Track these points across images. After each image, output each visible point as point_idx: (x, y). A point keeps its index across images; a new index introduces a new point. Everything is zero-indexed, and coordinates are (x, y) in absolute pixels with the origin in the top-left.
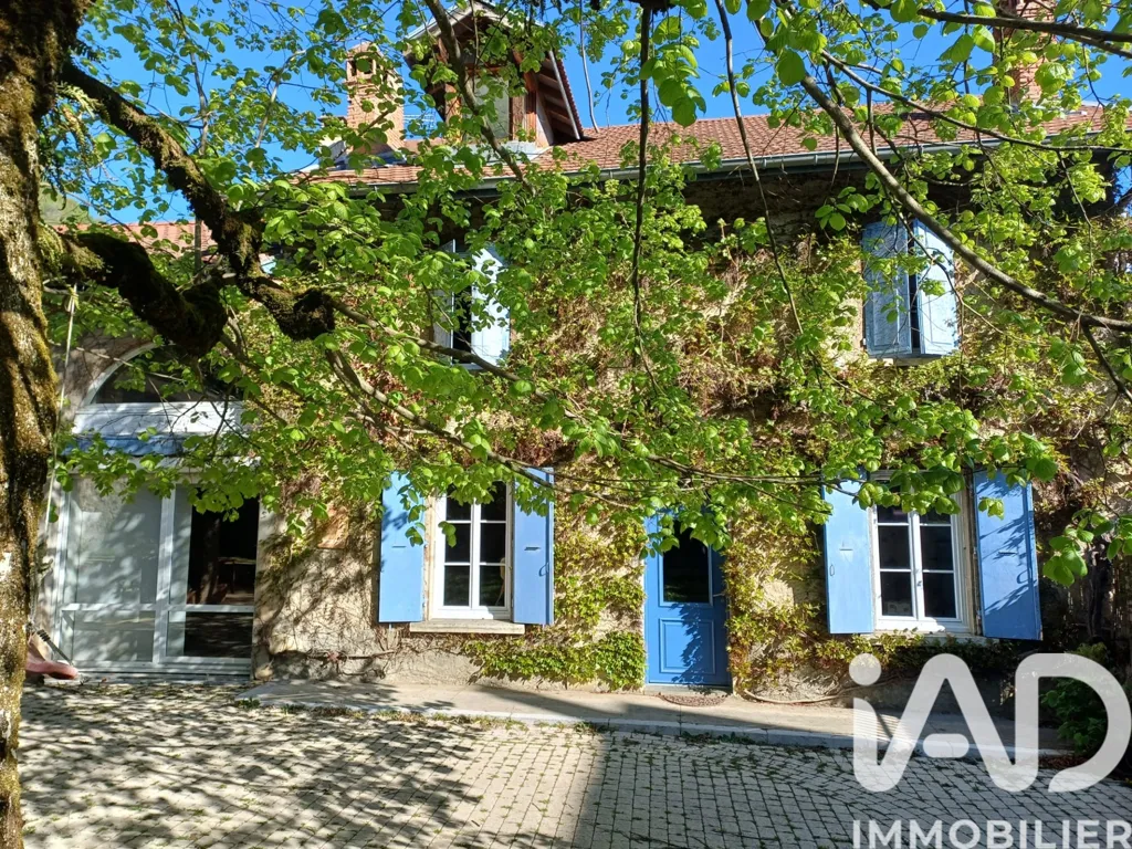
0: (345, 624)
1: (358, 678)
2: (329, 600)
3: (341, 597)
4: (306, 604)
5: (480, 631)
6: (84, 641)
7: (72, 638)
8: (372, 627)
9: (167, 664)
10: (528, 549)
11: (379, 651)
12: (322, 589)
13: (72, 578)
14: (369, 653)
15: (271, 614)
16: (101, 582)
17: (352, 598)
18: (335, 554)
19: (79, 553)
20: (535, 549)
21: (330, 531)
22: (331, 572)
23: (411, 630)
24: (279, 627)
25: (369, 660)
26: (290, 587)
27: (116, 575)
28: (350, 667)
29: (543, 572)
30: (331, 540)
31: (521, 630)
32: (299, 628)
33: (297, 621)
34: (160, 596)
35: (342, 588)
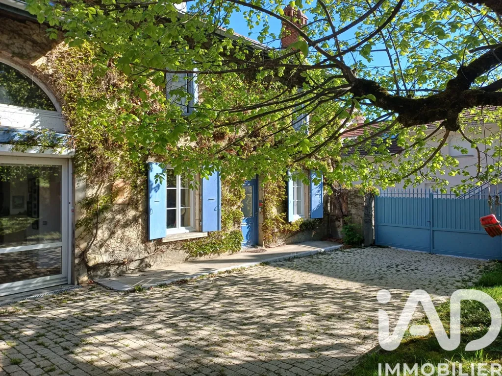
0: (129, 244)
1: (137, 270)
2: (119, 232)
3: (126, 229)
4: (106, 234)
8: (142, 243)
10: (209, 200)
11: (147, 255)
12: (115, 226)
14: (142, 256)
15: (85, 244)
17: (132, 229)
18: (121, 207)
20: (213, 199)
21: (120, 194)
22: (119, 217)
23: (163, 241)
24: (90, 251)
25: (142, 260)
26: (96, 227)
28: (133, 266)
29: (216, 209)
30: (120, 200)
31: (206, 235)
32: (103, 249)
33: (101, 246)
35: (126, 225)
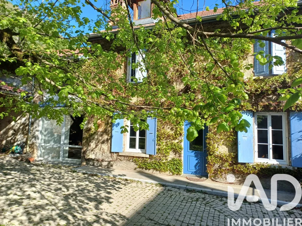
0: (104, 152)
1: (106, 167)
2: (100, 145)
3: (103, 145)
4: (94, 146)
5: (137, 156)
6: (46, 153)
7: (44, 153)
8: (110, 153)
9: (63, 160)
10: (150, 133)
11: (111, 160)
12: (98, 142)
13: (43, 137)
14: (109, 160)
15: (86, 148)
16: (50, 139)
17: (105, 145)
18: (101, 133)
19: (45, 131)
20: (152, 133)
21: (100, 127)
22: (100, 138)
23: (120, 154)
24: (88, 152)
25: (109, 162)
26: (90, 142)
27: (53, 137)
28: (105, 164)
29: (154, 140)
30: (100, 130)
31: (148, 156)
32: (92, 152)
33: (92, 151)
34: (62, 143)
35: (103, 142)
